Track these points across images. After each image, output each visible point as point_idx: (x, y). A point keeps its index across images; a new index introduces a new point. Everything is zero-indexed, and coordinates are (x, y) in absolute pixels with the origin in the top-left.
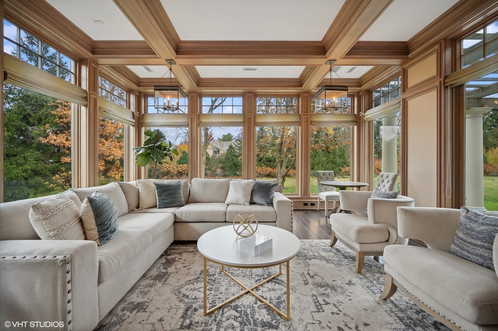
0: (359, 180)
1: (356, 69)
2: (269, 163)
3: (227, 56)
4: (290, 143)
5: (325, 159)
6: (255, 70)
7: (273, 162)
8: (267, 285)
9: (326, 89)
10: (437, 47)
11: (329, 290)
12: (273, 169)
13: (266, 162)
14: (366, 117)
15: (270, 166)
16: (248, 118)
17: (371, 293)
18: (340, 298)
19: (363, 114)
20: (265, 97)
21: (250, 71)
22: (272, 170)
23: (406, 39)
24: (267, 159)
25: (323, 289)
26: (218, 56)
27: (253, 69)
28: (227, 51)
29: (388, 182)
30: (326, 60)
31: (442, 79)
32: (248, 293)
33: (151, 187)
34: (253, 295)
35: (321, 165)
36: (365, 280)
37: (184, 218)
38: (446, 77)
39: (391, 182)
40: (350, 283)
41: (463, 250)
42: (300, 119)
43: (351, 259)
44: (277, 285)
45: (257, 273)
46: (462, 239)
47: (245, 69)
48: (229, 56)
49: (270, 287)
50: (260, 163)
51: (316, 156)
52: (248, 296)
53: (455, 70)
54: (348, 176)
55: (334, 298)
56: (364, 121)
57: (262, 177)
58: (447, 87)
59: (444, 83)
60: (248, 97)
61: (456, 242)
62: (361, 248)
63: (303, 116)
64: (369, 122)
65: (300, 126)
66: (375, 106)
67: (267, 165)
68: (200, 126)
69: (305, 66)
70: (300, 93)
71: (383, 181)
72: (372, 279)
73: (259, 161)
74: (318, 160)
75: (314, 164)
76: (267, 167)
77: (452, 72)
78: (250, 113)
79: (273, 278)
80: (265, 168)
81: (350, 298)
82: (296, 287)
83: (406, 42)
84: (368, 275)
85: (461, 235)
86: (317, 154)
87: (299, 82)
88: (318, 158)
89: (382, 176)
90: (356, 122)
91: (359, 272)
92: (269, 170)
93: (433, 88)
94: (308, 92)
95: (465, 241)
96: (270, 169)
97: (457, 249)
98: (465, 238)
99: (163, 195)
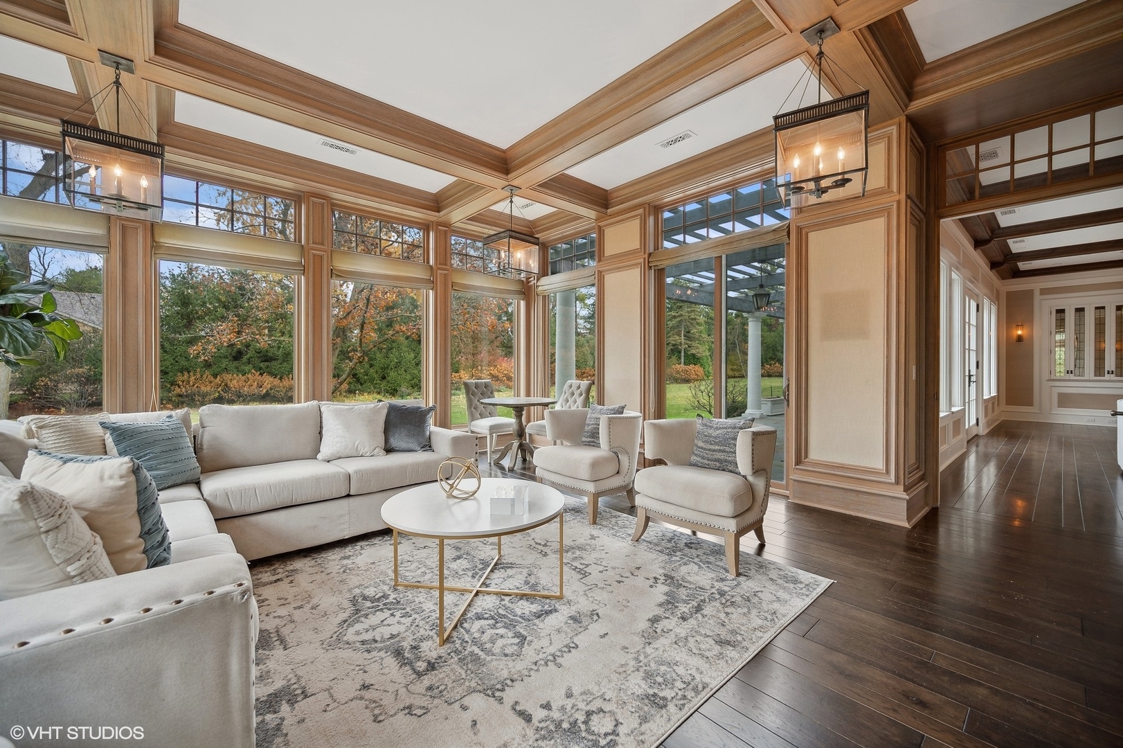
0: (528, 394)
1: (534, 205)
2: (267, 363)
3: (315, 111)
4: (345, 318)
5: (412, 355)
6: (352, 152)
7: (279, 361)
8: (494, 576)
9: (511, 237)
10: (641, 211)
11: (578, 553)
12: (281, 379)
13: (256, 361)
14: (540, 288)
15: (268, 372)
16: (314, 255)
17: (621, 540)
18: (594, 555)
19: (535, 281)
20: (376, 220)
21: (338, 151)
22: (277, 382)
23: (608, 186)
24: (259, 353)
25: (570, 553)
26: (289, 102)
27: (347, 150)
28: (313, 99)
29: (581, 395)
30: (507, 183)
31: (646, 256)
32: (477, 593)
33: (89, 438)
34: (489, 593)
35: (403, 370)
36: (605, 529)
37: (236, 507)
38: (650, 255)
39: (584, 395)
40: (593, 537)
41: (704, 459)
42: (432, 275)
43: (572, 512)
44: (508, 570)
45: (462, 567)
46: (702, 448)
47: (325, 144)
48: (320, 113)
49: (502, 576)
50: (238, 365)
51: (392, 348)
52: (480, 596)
53: (658, 249)
54: (458, 392)
55: (589, 558)
56: (538, 295)
57: (244, 400)
58: (651, 267)
59: (649, 262)
60: (313, 205)
61: (696, 452)
62: (596, 487)
63: (439, 271)
64: (544, 297)
65: (432, 289)
66: (553, 273)
67: (261, 369)
68: (158, 256)
69: (457, 178)
70: (433, 222)
71: (573, 394)
72: (611, 526)
73: (233, 357)
74: (397, 359)
75: (388, 366)
76: (261, 374)
77: (655, 250)
78: (319, 244)
79: (496, 564)
80: (254, 377)
81: (605, 551)
82: (537, 563)
83: (607, 191)
84: (604, 523)
85: (701, 444)
86: (394, 345)
87: (437, 202)
88: (397, 354)
89: (571, 386)
90: (524, 293)
91: (594, 523)
92: (268, 382)
93: (636, 264)
94: (447, 225)
95: (705, 449)
96: (271, 379)
97: (699, 459)
98: (704, 446)
99: (145, 456)
